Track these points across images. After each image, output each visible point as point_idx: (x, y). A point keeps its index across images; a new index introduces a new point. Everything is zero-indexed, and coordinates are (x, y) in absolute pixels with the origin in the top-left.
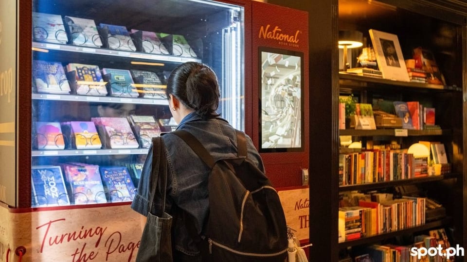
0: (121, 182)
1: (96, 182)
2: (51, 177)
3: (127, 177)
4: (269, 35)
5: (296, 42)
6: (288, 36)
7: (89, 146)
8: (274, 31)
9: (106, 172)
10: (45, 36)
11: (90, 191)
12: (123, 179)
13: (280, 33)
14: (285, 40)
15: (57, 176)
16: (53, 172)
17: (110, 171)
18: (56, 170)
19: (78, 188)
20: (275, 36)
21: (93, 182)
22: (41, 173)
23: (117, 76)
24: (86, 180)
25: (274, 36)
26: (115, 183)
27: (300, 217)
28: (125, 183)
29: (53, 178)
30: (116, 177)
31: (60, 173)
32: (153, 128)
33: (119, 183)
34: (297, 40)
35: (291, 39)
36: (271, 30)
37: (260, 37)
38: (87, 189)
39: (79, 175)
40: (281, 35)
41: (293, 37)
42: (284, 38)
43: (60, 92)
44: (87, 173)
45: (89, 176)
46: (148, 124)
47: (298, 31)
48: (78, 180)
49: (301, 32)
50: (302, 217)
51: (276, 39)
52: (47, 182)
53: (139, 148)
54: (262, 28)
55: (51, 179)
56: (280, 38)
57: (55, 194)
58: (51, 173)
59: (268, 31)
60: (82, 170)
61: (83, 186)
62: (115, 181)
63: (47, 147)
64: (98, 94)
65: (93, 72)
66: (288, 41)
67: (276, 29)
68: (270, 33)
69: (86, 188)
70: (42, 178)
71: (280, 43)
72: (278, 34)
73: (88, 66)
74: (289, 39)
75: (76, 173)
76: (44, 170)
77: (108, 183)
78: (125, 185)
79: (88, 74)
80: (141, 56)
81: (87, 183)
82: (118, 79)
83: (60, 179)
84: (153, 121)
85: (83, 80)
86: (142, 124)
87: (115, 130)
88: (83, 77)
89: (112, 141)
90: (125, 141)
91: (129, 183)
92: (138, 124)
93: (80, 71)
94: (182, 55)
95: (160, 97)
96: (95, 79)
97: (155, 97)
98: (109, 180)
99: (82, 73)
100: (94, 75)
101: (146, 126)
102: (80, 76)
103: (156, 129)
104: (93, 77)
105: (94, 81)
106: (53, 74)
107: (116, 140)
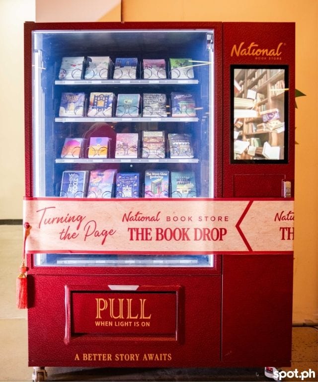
0: (129, 185)
1: (108, 184)
2: (76, 179)
3: (136, 182)
4: (243, 53)
5: (278, 55)
6: (267, 50)
7: (97, 156)
8: (250, 48)
9: (120, 177)
10: (65, 75)
11: (101, 190)
12: (132, 183)
13: (256, 48)
14: (263, 54)
15: (81, 178)
16: (79, 175)
17: (123, 177)
19: (93, 188)
20: (251, 52)
21: (105, 184)
22: (70, 176)
23: (126, 100)
24: (101, 182)
25: (249, 53)
26: (123, 185)
27: (281, 228)
28: (132, 187)
29: (77, 180)
30: (126, 181)
31: (84, 176)
32: (158, 141)
33: (127, 186)
34: (279, 53)
35: (272, 53)
36: (245, 47)
37: (232, 55)
39: (97, 178)
40: (258, 50)
41: (274, 50)
42: (262, 53)
43: (75, 116)
44: (104, 177)
46: (155, 138)
47: (281, 44)
48: (96, 182)
49: (285, 44)
50: (283, 229)
51: (252, 55)
52: (72, 182)
53: (138, 158)
54: (235, 47)
56: (256, 53)
57: (75, 190)
58: (77, 176)
59: (241, 49)
60: (100, 175)
61: (97, 186)
62: (124, 184)
63: (67, 157)
64: (103, 116)
65: (107, 98)
66: (267, 55)
67: (252, 45)
68: (245, 50)
69: (99, 188)
70: (70, 179)
71: (256, 58)
72: (254, 50)
73: (105, 94)
74: (268, 53)
75: (95, 177)
76: (73, 173)
77: (118, 185)
78: (131, 188)
79: (102, 100)
80: (140, 82)
81: (100, 184)
82: (126, 102)
83: (82, 181)
84: (162, 135)
85: (96, 105)
86: (149, 138)
87: (123, 144)
88: (97, 103)
89: (116, 152)
90: (126, 152)
91: (135, 187)
92: (146, 138)
93: (96, 98)
94: (180, 78)
95: (157, 116)
96: (106, 104)
97: (152, 116)
98: (119, 183)
99: (97, 99)
100: (106, 101)
101: (152, 140)
102: (94, 102)
103: (160, 142)
104: (105, 102)
105: (104, 105)
106: (74, 103)
107: (120, 151)
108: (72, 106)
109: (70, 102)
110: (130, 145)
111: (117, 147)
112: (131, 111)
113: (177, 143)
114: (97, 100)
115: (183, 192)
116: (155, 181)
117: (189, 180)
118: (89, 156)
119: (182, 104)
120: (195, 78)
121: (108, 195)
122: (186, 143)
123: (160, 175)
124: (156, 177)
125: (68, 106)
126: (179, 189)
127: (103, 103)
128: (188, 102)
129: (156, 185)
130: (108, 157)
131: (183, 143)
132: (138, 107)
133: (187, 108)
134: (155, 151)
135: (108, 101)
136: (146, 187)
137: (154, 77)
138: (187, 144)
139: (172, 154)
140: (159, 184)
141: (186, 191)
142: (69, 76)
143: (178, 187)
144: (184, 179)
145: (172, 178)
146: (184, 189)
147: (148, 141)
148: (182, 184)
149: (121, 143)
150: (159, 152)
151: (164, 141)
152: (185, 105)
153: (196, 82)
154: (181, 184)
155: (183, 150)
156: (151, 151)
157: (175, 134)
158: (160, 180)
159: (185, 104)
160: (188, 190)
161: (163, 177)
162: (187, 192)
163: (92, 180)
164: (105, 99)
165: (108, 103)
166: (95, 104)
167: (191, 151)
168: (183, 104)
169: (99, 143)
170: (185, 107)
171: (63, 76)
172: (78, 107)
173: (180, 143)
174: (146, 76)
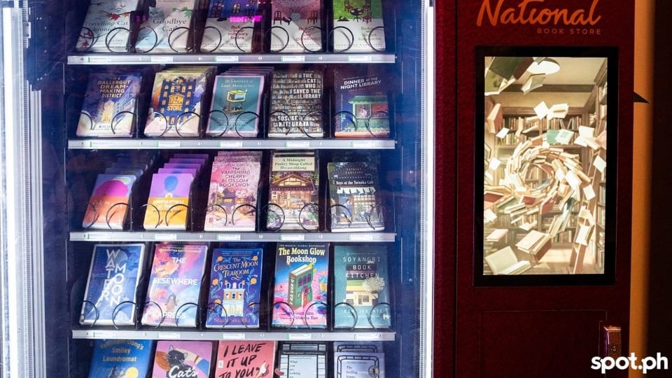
0: (238, 283)
1: (191, 281)
2: (121, 264)
3: (255, 272)
4: (507, 17)
5: (593, 23)
6: (565, 11)
8: (523, 5)
9: (220, 259)
11: (175, 297)
12: (245, 277)
13: (540, 6)
14: (556, 21)
15: (133, 263)
16: (129, 254)
17: (227, 257)
18: (135, 251)
20: (526, 17)
21: (184, 281)
22: (109, 256)
23: (233, 92)
24: (175, 274)
25: (521, 18)
26: (226, 283)
28: (245, 287)
29: (124, 266)
30: (233, 270)
31: (138, 257)
33: (235, 285)
34: (594, 19)
35: (577, 17)
36: (512, 3)
37: (479, 23)
38: (169, 294)
39: (168, 264)
40: (545, 11)
41: (581, 11)
42: (553, 17)
43: (113, 135)
44: (183, 260)
45: (183, 267)
48: (164, 273)
51: (528, 23)
52: (113, 273)
53: (256, 231)
54: (486, 3)
55: (120, 269)
56: (539, 18)
57: (116, 299)
58: (125, 257)
59: (504, 8)
60: (176, 255)
61: (167, 287)
62: (229, 278)
65: (190, 87)
66: (567, 23)
68: (511, 10)
69: (171, 291)
70: (108, 265)
71: (539, 31)
72: (534, 11)
74: (568, 19)
75: (164, 260)
77: (215, 282)
78: (242, 290)
79: (180, 92)
80: (260, 59)
81: (175, 281)
82: (232, 96)
83: (135, 270)
84: (312, 168)
85: (166, 106)
86: (285, 175)
87: (226, 192)
88: (167, 99)
89: (208, 216)
90: (230, 216)
91: (253, 286)
92: (278, 176)
93: (167, 87)
94: (353, 49)
95: (301, 135)
96: (187, 103)
97: (289, 135)
98: (218, 278)
99: (169, 91)
100: (189, 95)
101: (291, 182)
102: (162, 98)
103: (309, 187)
104: (186, 99)
105: (184, 106)
106: (115, 100)
107: (217, 213)
108: (109, 110)
109: (106, 100)
110: (241, 194)
111: (210, 201)
112: (241, 122)
113: (347, 190)
114: (169, 94)
115: (360, 303)
116: (298, 272)
117: (374, 268)
118: (146, 226)
119: (357, 103)
120: (388, 50)
121: (189, 311)
122: (367, 190)
123: (309, 255)
124: (299, 259)
125: (100, 110)
126: (352, 292)
127: (181, 100)
128: (373, 100)
129: (300, 283)
130: (188, 230)
131: (361, 190)
132: (258, 113)
133: (369, 116)
134: (297, 213)
135: (192, 95)
136: (277, 288)
137: (294, 46)
138: (370, 194)
139: (334, 221)
140: (307, 278)
141: (366, 299)
142: (99, 45)
143: (348, 288)
144: (362, 264)
145: (336, 261)
146: (363, 294)
147: (281, 185)
148: (359, 278)
149: (221, 190)
150: (306, 214)
151: (317, 183)
152: (366, 108)
153: (391, 59)
154: (355, 278)
155: (361, 209)
156: (287, 212)
157: (342, 164)
158: (310, 268)
159: (366, 103)
160: (372, 297)
161: (315, 260)
162: (370, 304)
163: (157, 269)
164: (187, 90)
165: (193, 100)
166: (164, 102)
167: (378, 212)
168: (362, 103)
169: (169, 191)
170: (363, 114)
171: (86, 44)
172: (120, 114)
173: (354, 190)
174: (275, 46)
